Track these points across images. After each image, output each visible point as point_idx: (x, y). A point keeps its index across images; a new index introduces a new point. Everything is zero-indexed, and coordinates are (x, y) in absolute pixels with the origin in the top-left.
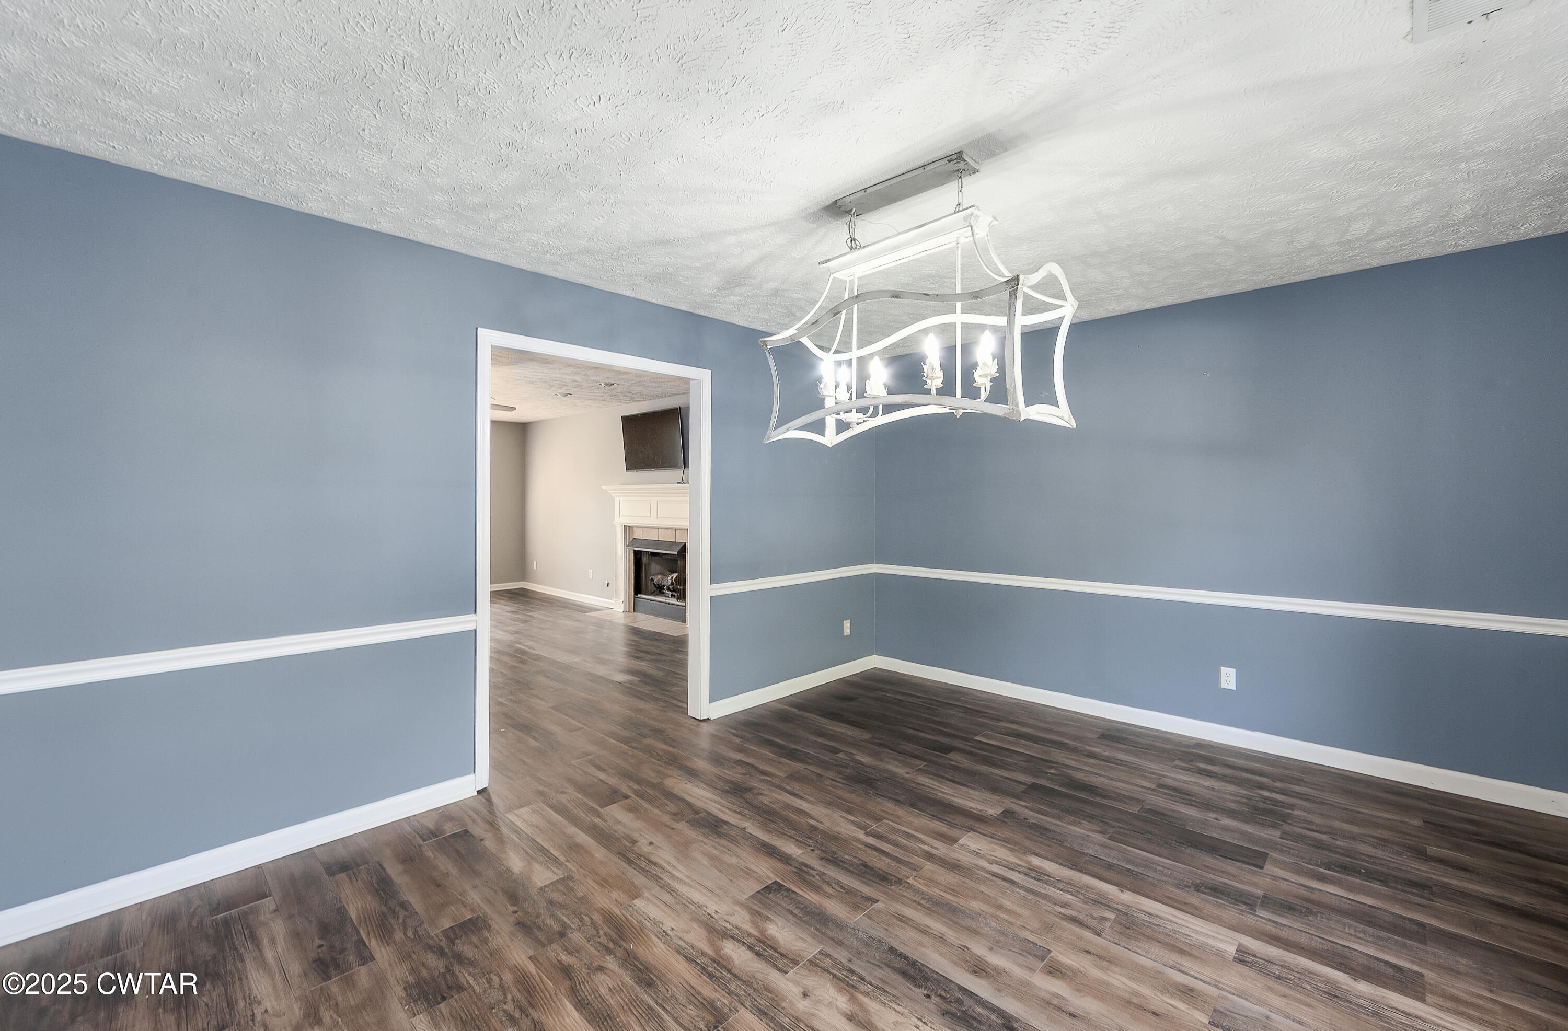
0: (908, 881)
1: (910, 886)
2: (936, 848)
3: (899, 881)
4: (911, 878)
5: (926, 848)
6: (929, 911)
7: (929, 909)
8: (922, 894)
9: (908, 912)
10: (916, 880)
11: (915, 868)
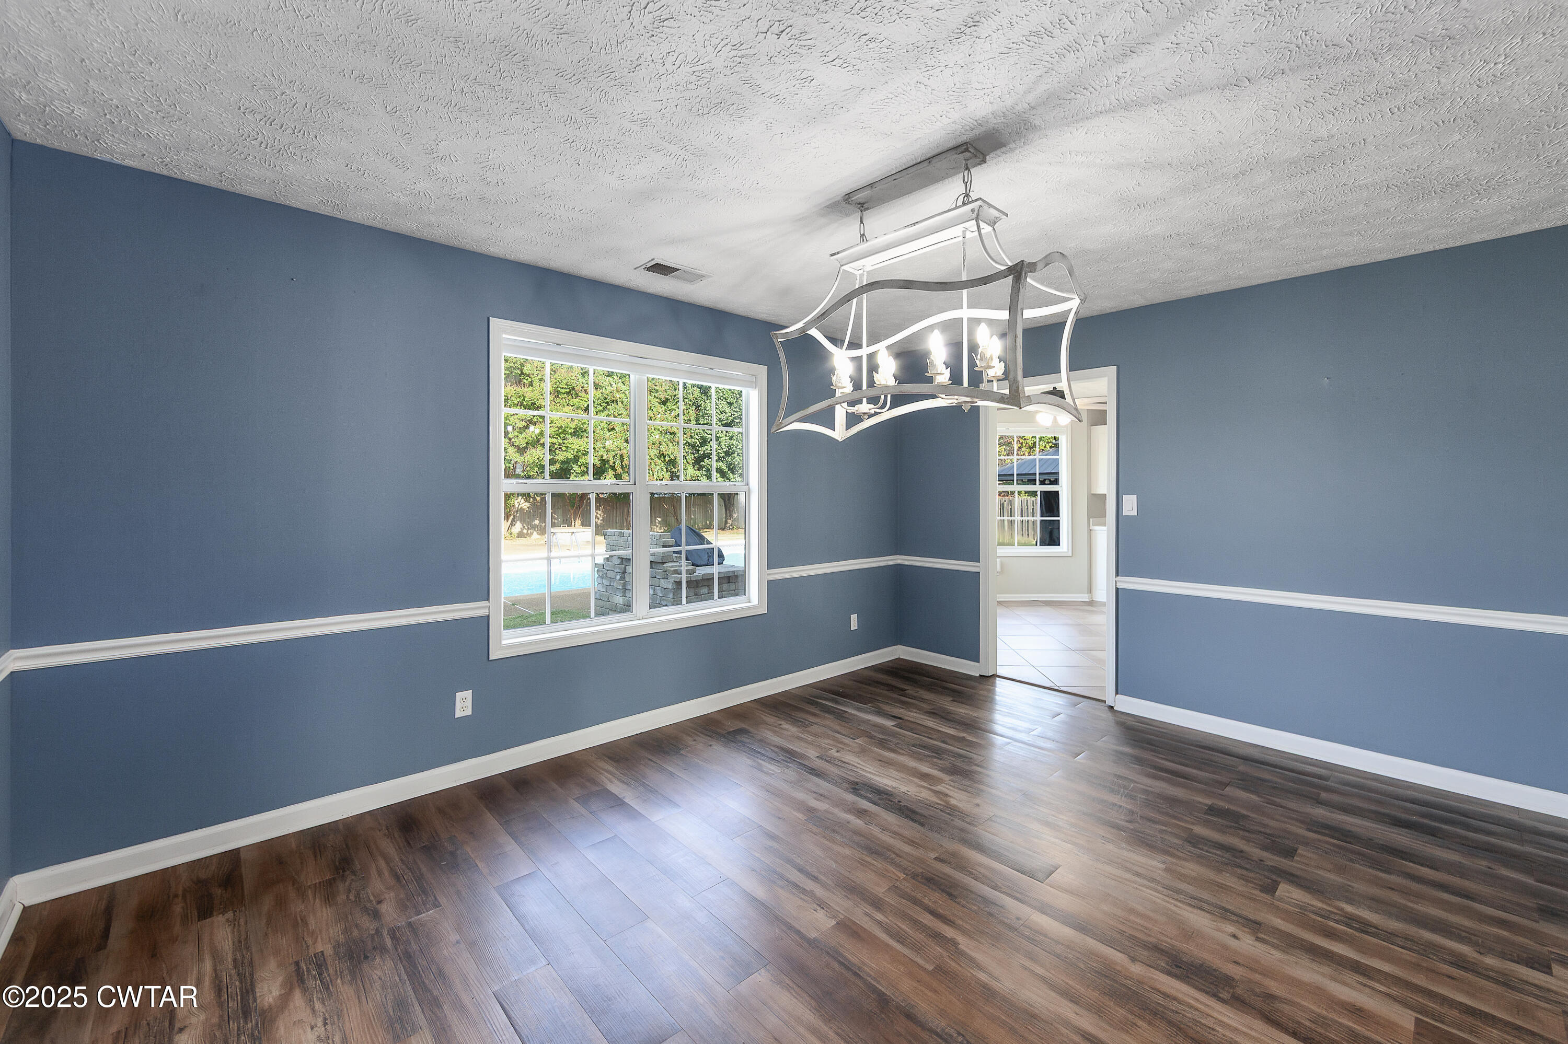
0: (904, 876)
1: (904, 870)
2: (867, 914)
3: (914, 876)
4: (902, 878)
5: (879, 917)
6: (889, 848)
7: (889, 850)
8: (892, 862)
9: (907, 849)
10: (897, 876)
11: (894, 889)
